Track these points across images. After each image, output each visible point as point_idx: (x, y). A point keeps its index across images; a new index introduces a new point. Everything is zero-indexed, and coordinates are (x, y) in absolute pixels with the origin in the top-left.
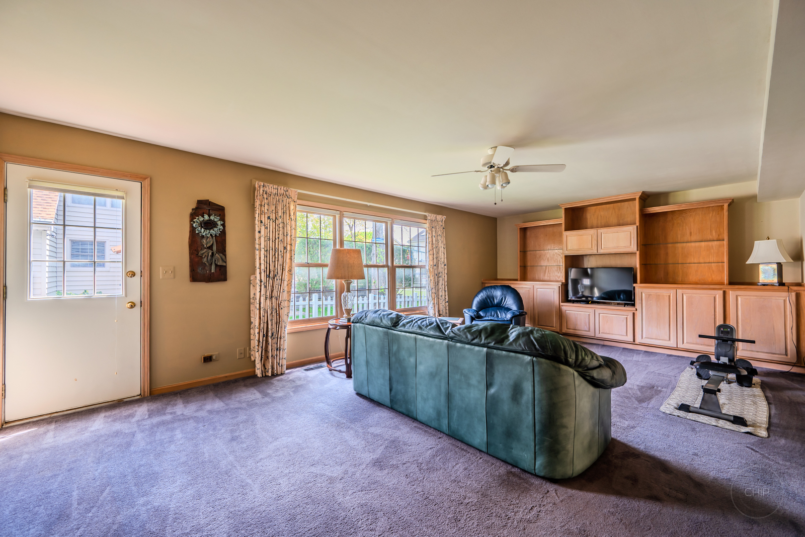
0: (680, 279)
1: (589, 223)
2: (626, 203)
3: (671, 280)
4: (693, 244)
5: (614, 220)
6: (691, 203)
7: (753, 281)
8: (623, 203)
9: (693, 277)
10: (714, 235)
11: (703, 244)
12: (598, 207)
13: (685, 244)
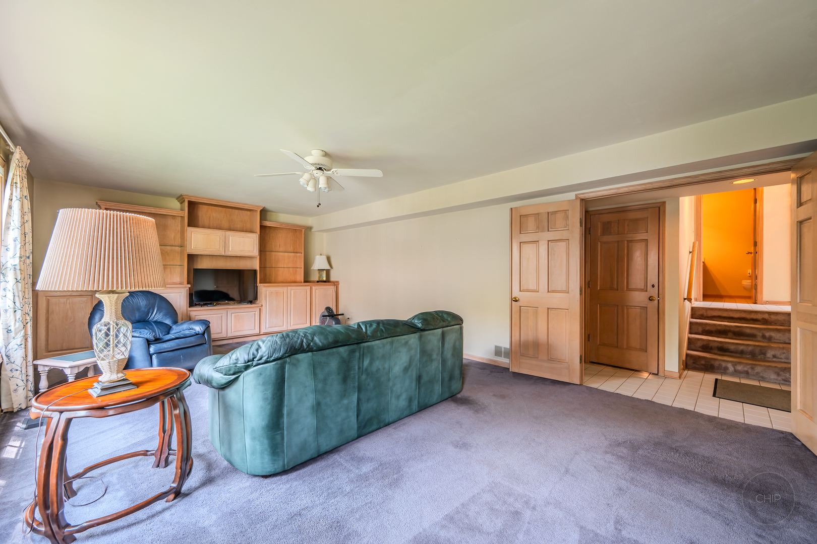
0: (273, 280)
1: (201, 222)
2: (237, 211)
3: (268, 280)
4: (281, 254)
5: (225, 224)
6: (282, 224)
7: (309, 280)
8: (234, 210)
9: (280, 278)
10: (291, 249)
11: (286, 254)
12: (211, 207)
13: (276, 253)
